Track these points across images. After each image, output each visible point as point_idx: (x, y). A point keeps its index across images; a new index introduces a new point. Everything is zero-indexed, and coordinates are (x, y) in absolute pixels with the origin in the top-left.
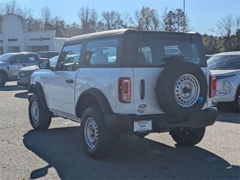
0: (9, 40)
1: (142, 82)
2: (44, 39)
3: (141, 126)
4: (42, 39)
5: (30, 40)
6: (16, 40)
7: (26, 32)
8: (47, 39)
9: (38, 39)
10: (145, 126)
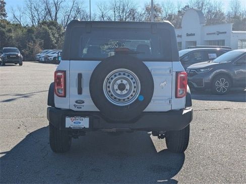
0: (188, 35)
1: (80, 76)
2: (221, 33)
3: (74, 123)
4: (219, 33)
5: (207, 34)
6: (194, 35)
7: (204, 26)
8: (223, 33)
9: (214, 33)
10: (80, 123)
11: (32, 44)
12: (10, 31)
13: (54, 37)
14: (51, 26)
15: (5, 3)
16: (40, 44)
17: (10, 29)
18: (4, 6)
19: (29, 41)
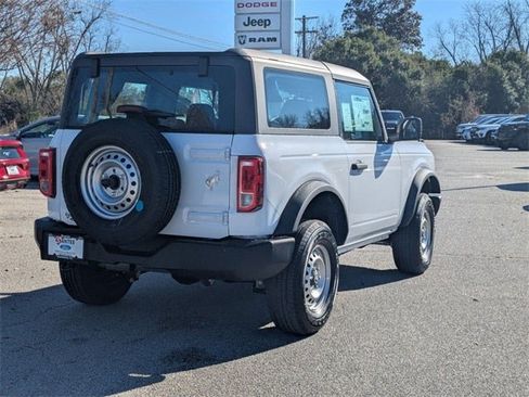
3: (61, 247)
10: (70, 248)
11: (460, 103)
12: (416, 76)
13: (514, 85)
14: (509, 63)
15: (419, 18)
16: (478, 103)
17: (418, 72)
18: (418, 24)
19: (454, 97)
